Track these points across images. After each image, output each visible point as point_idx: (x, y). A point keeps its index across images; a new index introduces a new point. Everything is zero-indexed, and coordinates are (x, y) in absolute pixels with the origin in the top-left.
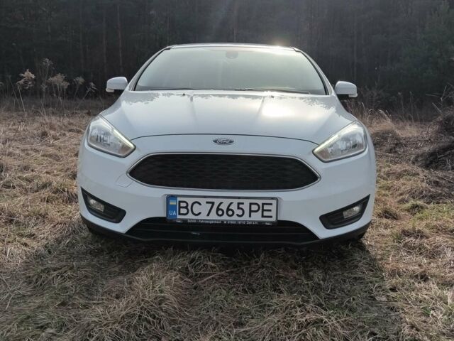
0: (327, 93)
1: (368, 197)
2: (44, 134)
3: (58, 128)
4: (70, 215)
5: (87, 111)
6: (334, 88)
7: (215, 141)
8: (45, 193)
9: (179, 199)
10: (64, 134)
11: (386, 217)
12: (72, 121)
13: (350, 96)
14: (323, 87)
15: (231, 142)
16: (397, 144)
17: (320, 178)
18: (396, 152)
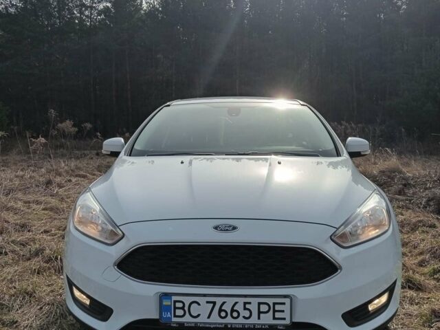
0: (338, 154)
1: (395, 283)
2: (49, 183)
3: (64, 174)
4: (61, 291)
5: (95, 152)
6: (345, 146)
7: (216, 228)
8: (36, 263)
9: (174, 298)
10: (70, 181)
11: (409, 288)
12: (80, 165)
13: (362, 153)
14: (333, 146)
15: (234, 228)
16: (405, 185)
17: (341, 268)
18: (405, 194)
